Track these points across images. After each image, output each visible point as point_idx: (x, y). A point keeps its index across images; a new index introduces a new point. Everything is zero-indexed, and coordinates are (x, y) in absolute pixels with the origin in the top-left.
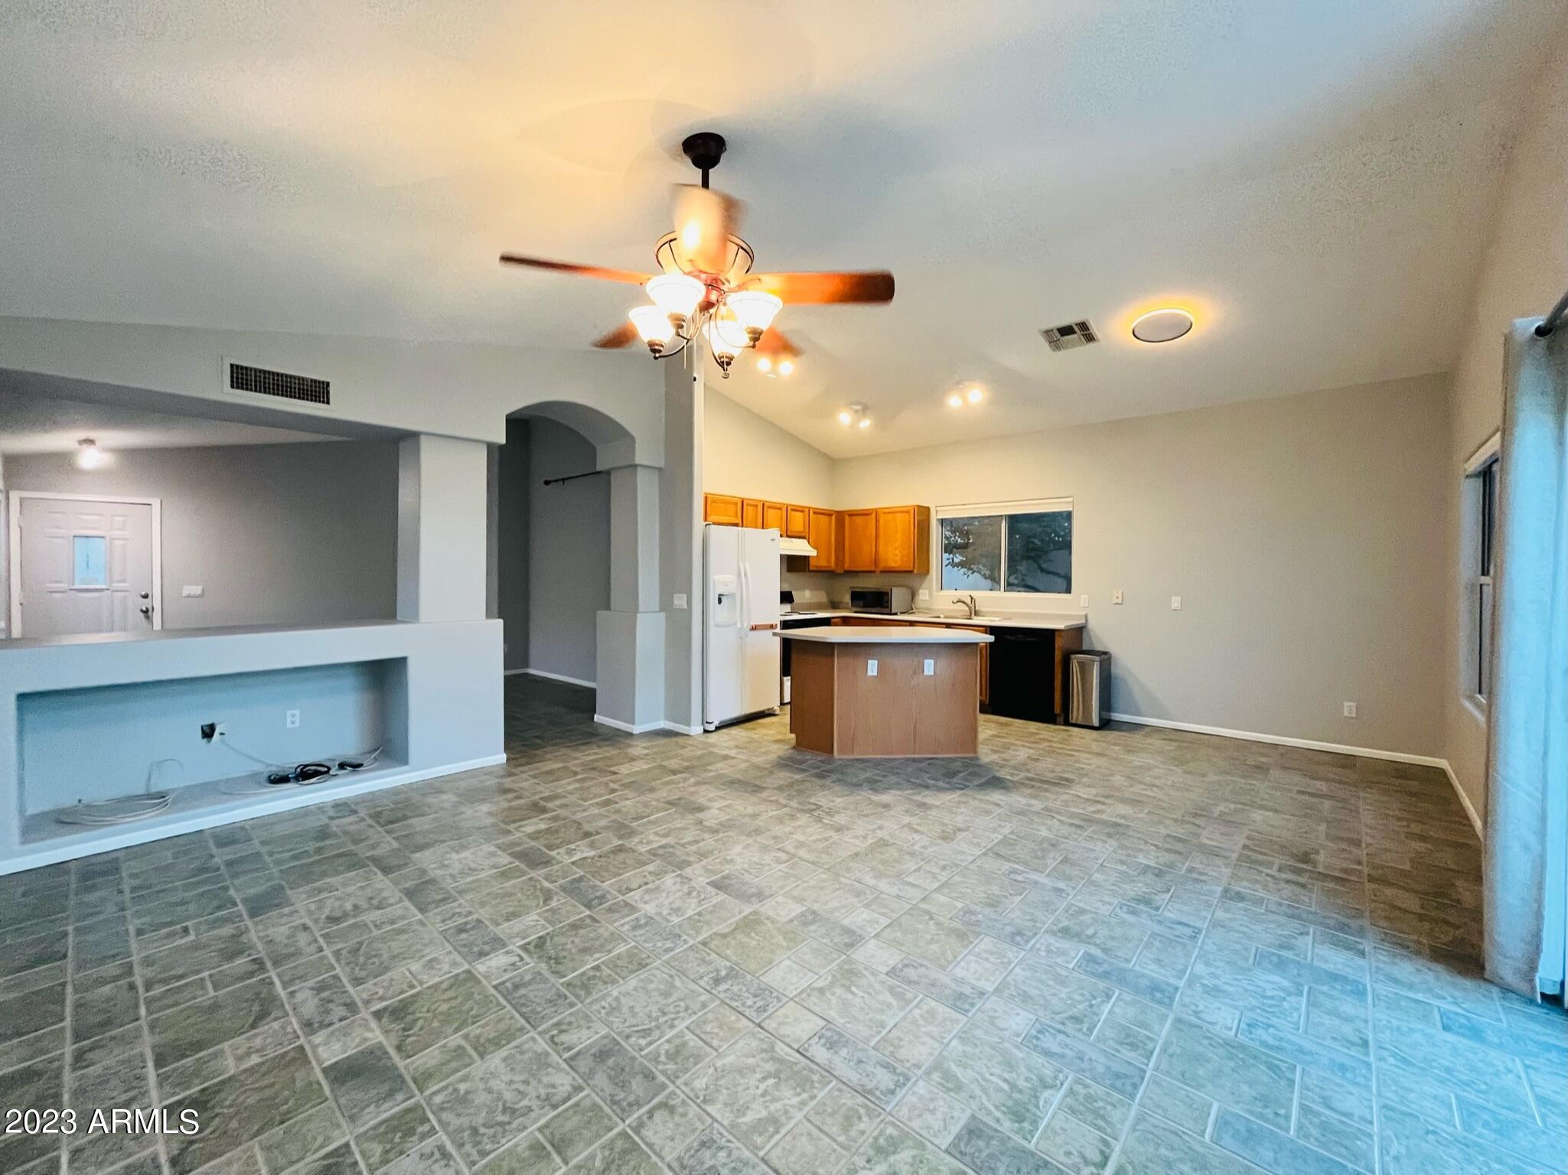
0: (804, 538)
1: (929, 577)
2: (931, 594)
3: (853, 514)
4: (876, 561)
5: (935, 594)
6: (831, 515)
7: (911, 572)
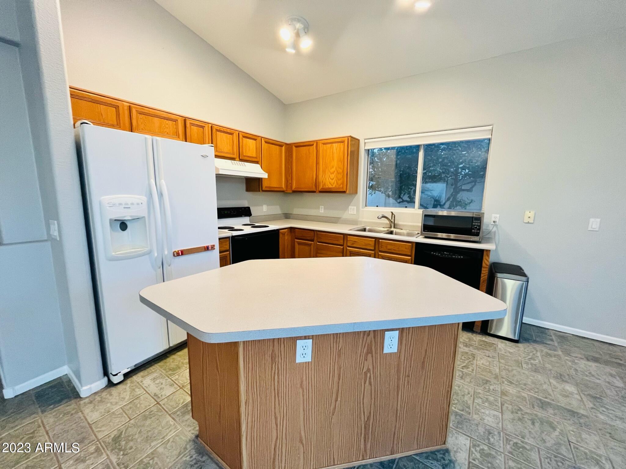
0: (257, 162)
1: (357, 196)
2: (358, 210)
3: (299, 145)
4: (316, 184)
5: (361, 209)
6: (281, 146)
7: (344, 192)
